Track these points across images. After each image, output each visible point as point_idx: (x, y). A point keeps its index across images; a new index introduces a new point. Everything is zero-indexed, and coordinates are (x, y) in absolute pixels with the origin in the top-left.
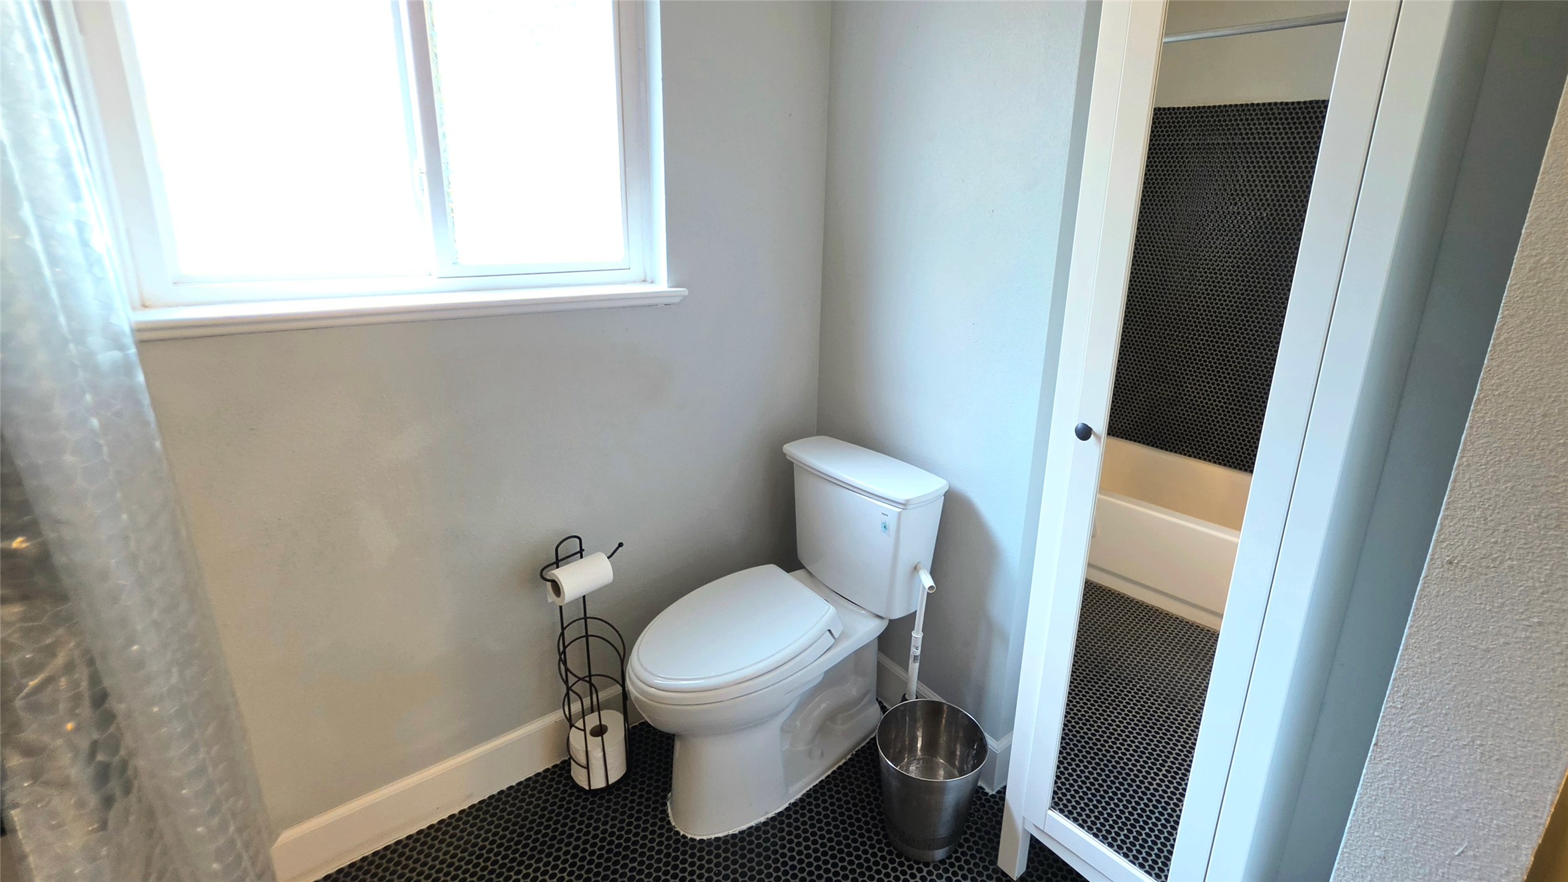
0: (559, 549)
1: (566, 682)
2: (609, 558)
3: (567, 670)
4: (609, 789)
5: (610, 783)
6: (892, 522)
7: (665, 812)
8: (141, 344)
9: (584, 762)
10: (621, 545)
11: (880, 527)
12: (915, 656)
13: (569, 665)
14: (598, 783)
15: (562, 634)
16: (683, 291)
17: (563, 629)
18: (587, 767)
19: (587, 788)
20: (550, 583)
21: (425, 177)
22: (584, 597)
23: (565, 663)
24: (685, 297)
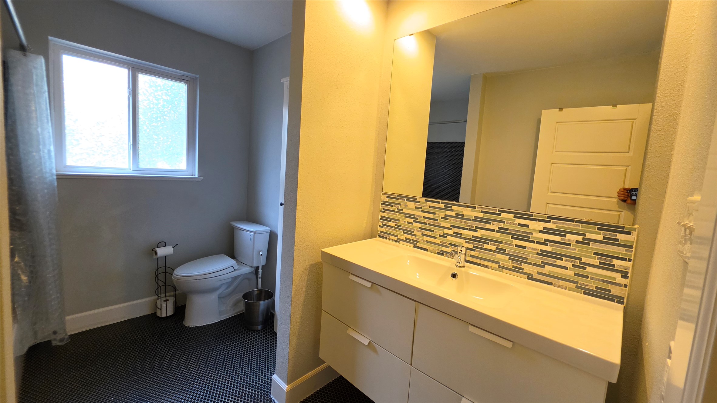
0: (159, 245)
1: (158, 283)
2: (173, 248)
3: (158, 279)
4: (167, 317)
5: (168, 315)
6: (252, 237)
7: (183, 322)
8: (58, 179)
9: (160, 308)
10: (177, 245)
11: (250, 239)
12: (259, 277)
13: (159, 278)
14: (164, 315)
15: (158, 269)
16: (202, 178)
17: (158, 268)
18: (161, 309)
19: (160, 316)
20: (154, 252)
21: (132, 146)
22: (166, 257)
23: (158, 278)
24: (202, 179)
